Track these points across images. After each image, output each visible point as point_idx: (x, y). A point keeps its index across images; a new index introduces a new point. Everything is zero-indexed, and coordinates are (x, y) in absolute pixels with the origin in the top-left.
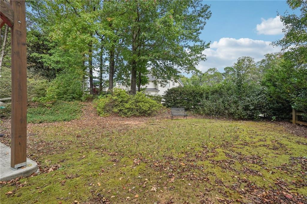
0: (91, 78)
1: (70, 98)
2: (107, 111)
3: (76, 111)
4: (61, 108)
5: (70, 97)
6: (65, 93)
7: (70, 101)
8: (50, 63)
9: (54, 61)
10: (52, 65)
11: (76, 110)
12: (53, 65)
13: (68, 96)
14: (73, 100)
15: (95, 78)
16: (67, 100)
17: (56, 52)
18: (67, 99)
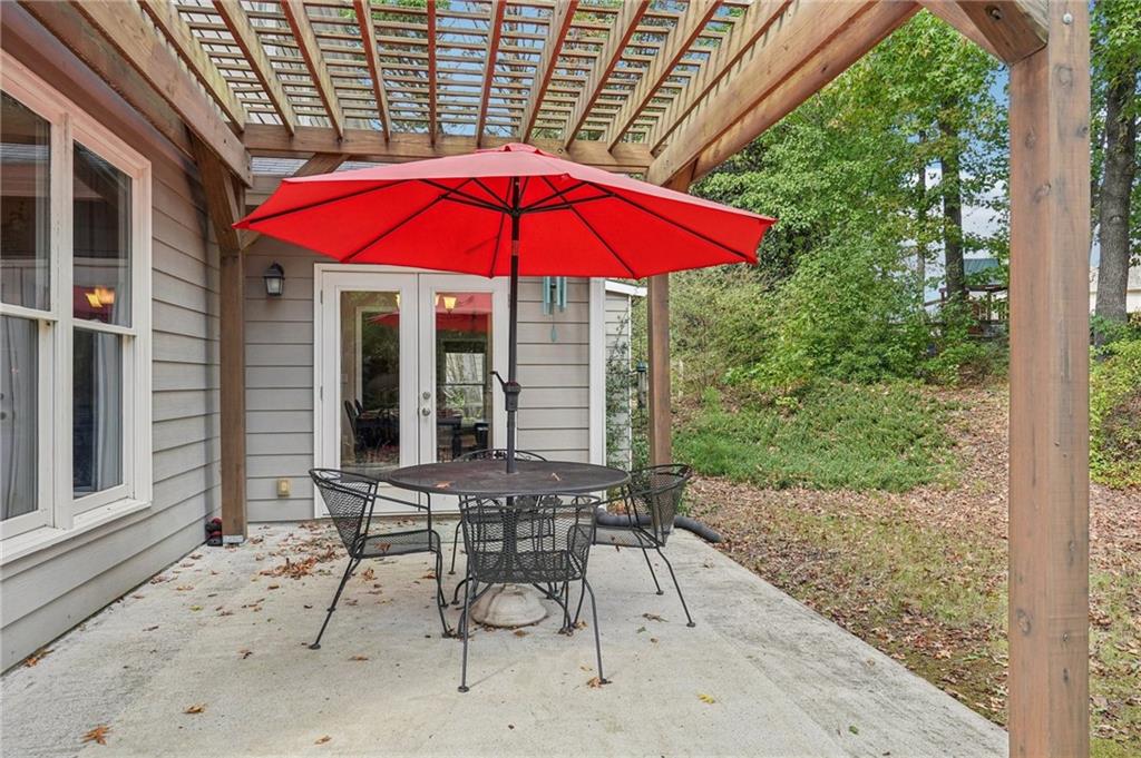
0: (955, 248)
1: (871, 367)
2: (1122, 446)
3: (919, 437)
4: (839, 420)
5: (873, 360)
6: (844, 343)
7: (870, 382)
8: (771, 205)
9: (787, 195)
10: (782, 215)
11: (921, 431)
12: (787, 214)
13: (859, 353)
14: (887, 375)
15: (976, 245)
16: (855, 375)
17: (794, 148)
18: (857, 370)
